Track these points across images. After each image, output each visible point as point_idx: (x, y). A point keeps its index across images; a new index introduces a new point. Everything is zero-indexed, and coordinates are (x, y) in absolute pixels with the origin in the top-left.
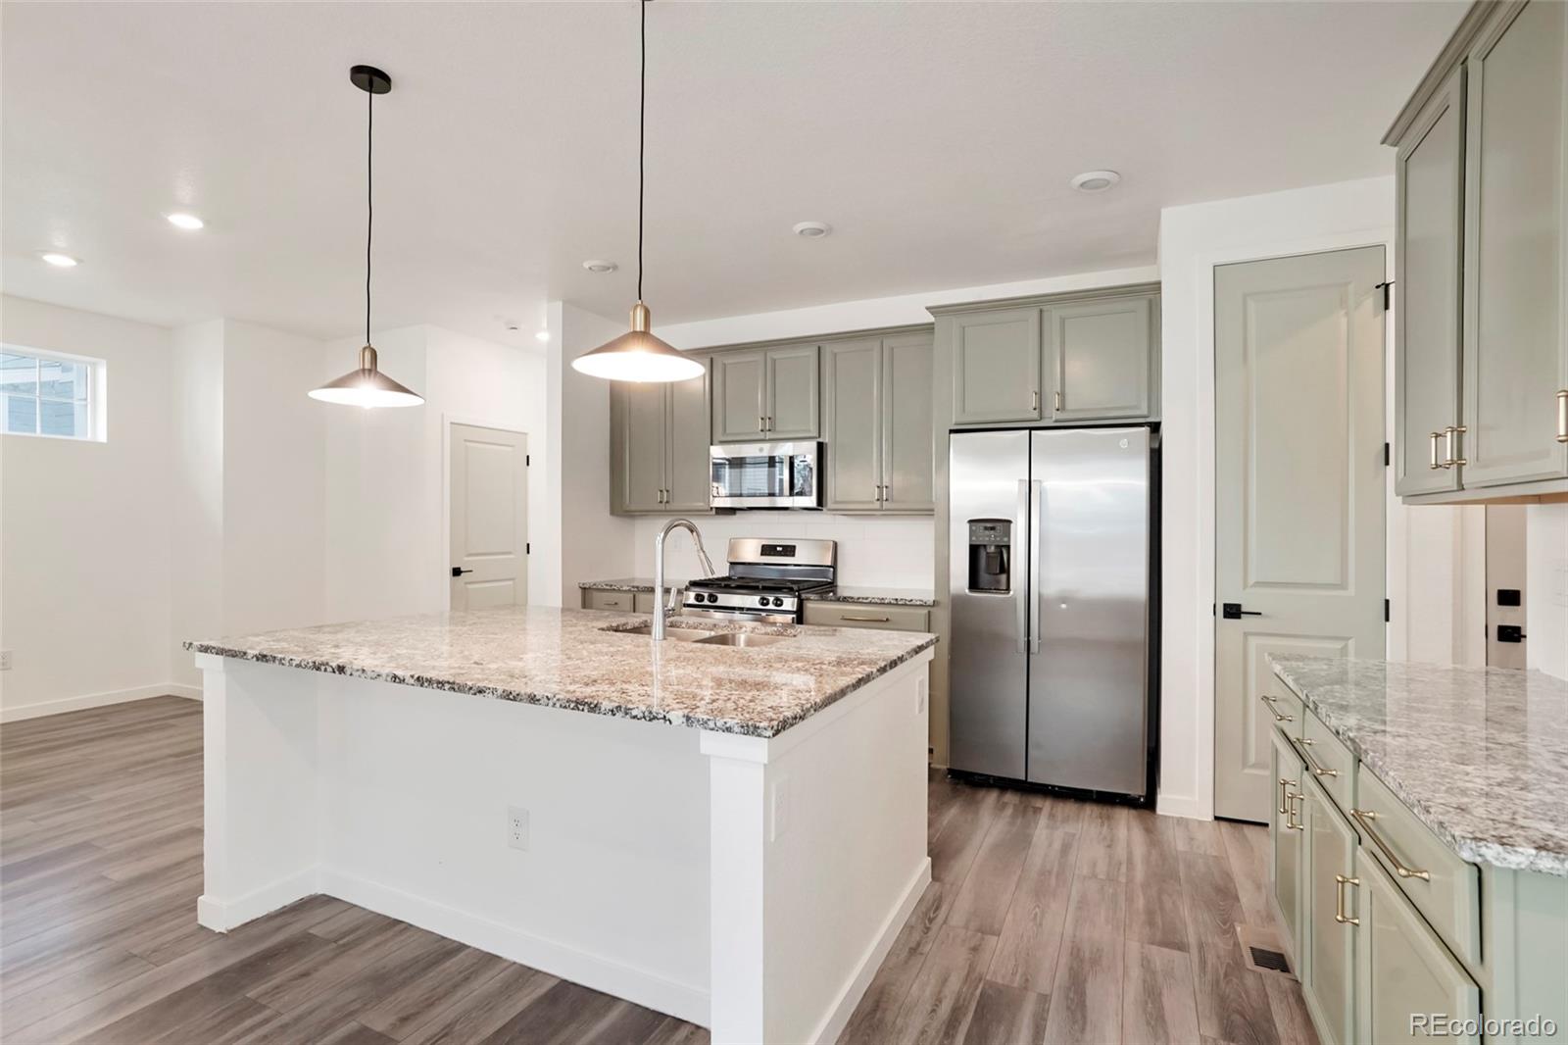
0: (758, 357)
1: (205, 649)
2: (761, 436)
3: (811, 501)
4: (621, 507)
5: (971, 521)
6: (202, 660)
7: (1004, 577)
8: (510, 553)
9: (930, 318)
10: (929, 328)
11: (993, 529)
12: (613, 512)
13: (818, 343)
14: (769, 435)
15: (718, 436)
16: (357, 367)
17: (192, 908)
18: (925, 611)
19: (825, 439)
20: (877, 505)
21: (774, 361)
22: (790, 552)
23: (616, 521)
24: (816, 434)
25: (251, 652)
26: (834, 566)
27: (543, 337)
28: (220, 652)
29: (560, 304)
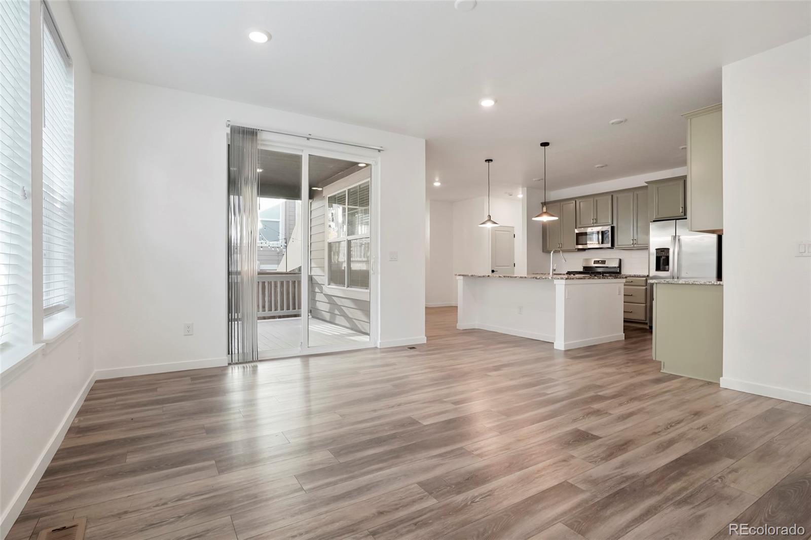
0: (592, 199)
1: (460, 275)
2: (593, 225)
3: (609, 245)
4: (546, 250)
5: (656, 249)
6: (458, 278)
7: (667, 267)
8: (508, 266)
9: (647, 185)
10: (646, 187)
11: (664, 251)
12: (543, 251)
13: (612, 194)
14: (595, 225)
15: (578, 225)
16: (487, 219)
17: (456, 327)
18: (645, 279)
19: (615, 225)
20: (632, 246)
21: (597, 201)
22: (604, 262)
23: (544, 254)
24: (611, 223)
25: (469, 275)
26: (620, 267)
27: (520, 196)
28: (463, 275)
29: (526, 188)
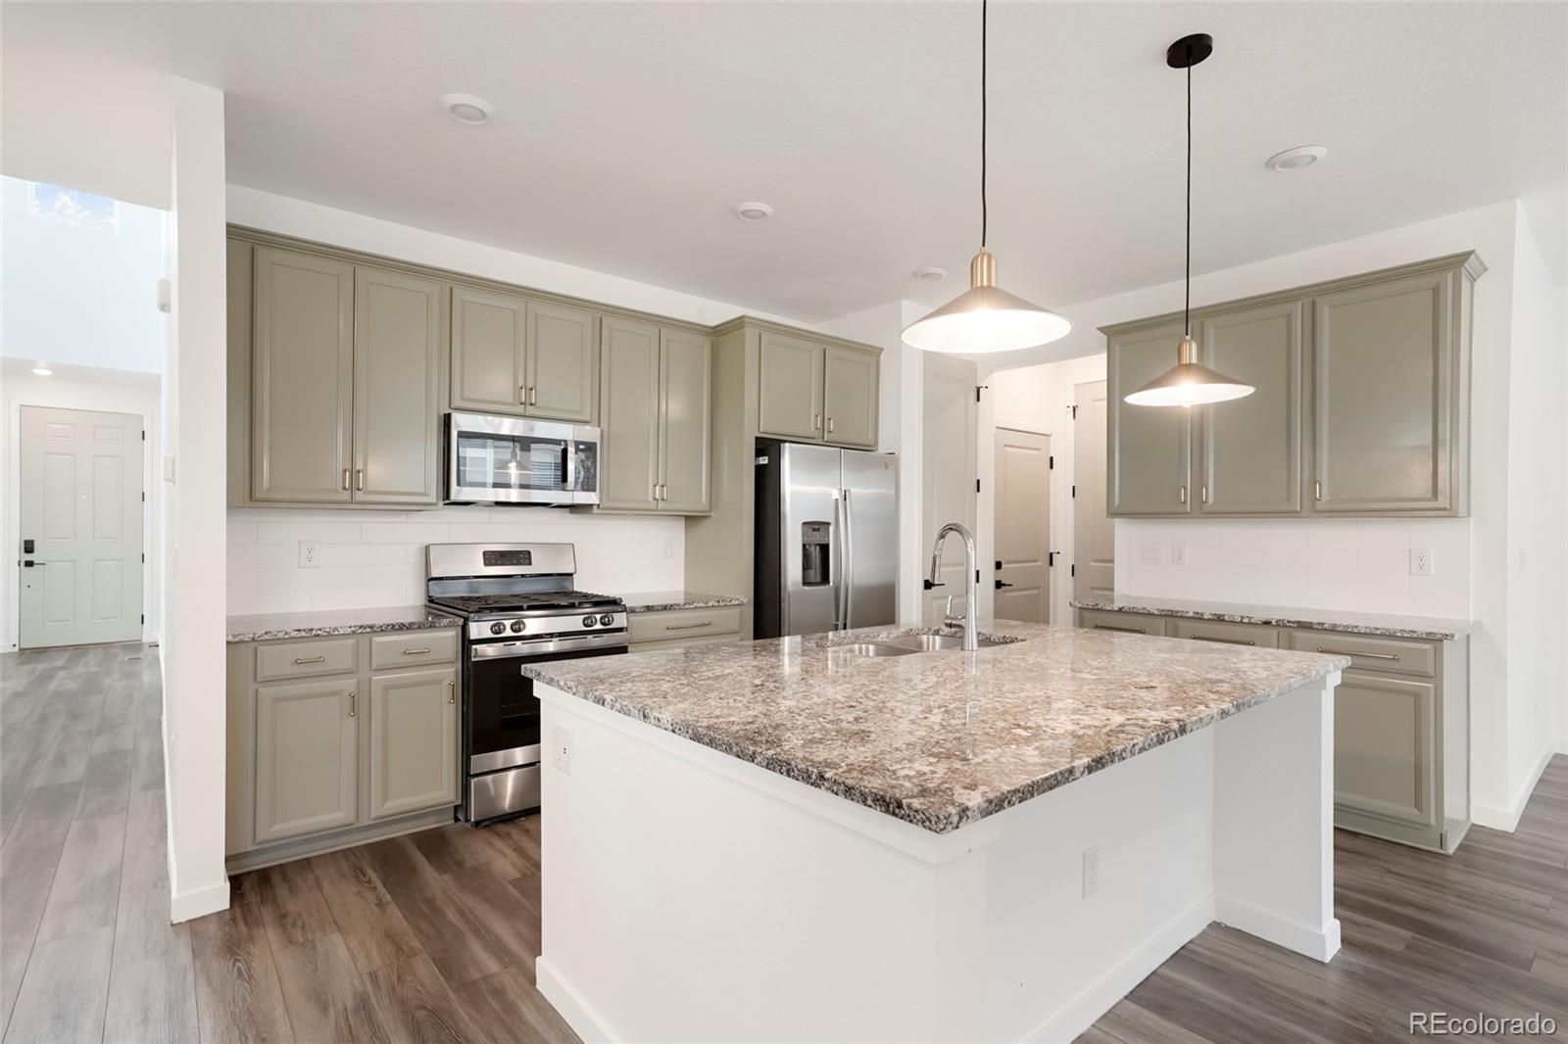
2: (520, 410)
5: (804, 524)
11: (818, 530)
14: (531, 411)
15: (456, 400)
19: (603, 424)
20: (653, 504)
22: (524, 559)
